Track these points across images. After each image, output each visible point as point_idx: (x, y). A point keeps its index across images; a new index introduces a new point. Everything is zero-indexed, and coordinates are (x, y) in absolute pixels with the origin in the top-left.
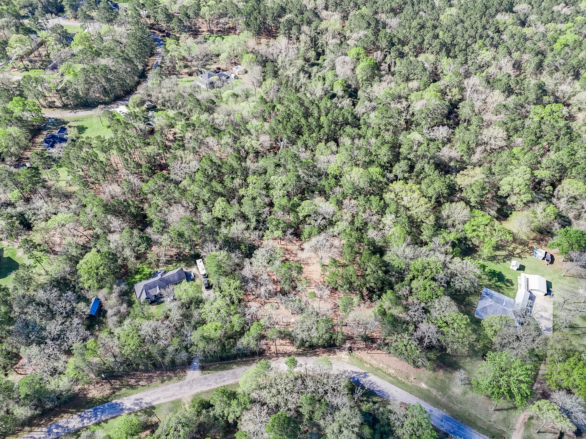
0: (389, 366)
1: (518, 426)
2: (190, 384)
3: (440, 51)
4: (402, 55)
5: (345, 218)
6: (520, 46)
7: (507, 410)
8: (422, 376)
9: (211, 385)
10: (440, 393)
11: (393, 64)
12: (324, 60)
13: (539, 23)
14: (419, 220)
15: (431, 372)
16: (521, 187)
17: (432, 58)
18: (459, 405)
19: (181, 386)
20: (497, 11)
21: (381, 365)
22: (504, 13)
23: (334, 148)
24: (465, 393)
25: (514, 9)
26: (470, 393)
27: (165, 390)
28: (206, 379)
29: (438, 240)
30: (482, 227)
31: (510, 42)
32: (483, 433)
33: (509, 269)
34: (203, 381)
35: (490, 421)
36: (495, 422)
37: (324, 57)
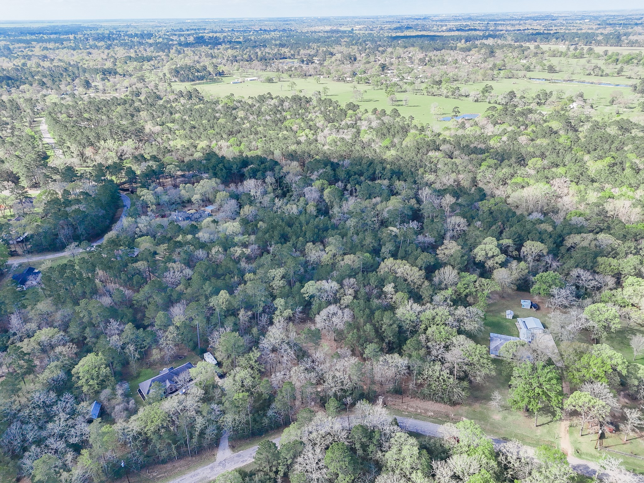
0: (427, 410)
1: (562, 434)
2: (222, 464)
3: (392, 177)
4: (359, 183)
5: (349, 292)
6: (454, 170)
7: (547, 423)
8: (460, 411)
9: (246, 460)
10: (483, 422)
11: (354, 190)
12: (291, 196)
13: (463, 155)
14: (416, 286)
15: (467, 407)
16: (493, 250)
17: (386, 182)
18: (504, 429)
19: (212, 468)
20: (428, 151)
21: (419, 411)
22: (433, 151)
23: (321, 247)
24: (505, 418)
25: (441, 149)
26: (510, 416)
27: (194, 476)
28: (239, 456)
29: (438, 298)
30: (472, 284)
31: (445, 168)
32: (534, 447)
33: (506, 319)
34: (236, 458)
35: (536, 436)
36: (541, 436)
37: (291, 194)
